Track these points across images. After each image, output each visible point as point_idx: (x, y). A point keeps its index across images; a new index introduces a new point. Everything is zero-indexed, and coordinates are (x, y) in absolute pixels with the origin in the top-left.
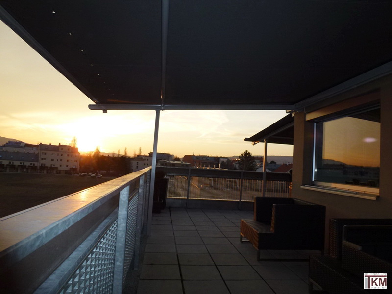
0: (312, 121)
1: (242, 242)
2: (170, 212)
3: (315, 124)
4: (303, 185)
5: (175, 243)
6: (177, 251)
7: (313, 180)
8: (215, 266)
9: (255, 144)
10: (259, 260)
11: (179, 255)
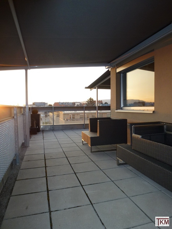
0: (120, 72)
1: (83, 144)
2: (43, 133)
3: (122, 74)
4: (117, 110)
5: (44, 149)
6: (44, 152)
7: (122, 107)
8: (66, 158)
9: (91, 90)
10: (92, 152)
11: (45, 154)
